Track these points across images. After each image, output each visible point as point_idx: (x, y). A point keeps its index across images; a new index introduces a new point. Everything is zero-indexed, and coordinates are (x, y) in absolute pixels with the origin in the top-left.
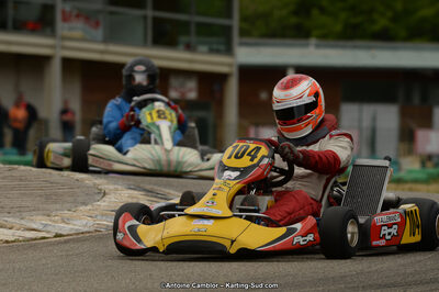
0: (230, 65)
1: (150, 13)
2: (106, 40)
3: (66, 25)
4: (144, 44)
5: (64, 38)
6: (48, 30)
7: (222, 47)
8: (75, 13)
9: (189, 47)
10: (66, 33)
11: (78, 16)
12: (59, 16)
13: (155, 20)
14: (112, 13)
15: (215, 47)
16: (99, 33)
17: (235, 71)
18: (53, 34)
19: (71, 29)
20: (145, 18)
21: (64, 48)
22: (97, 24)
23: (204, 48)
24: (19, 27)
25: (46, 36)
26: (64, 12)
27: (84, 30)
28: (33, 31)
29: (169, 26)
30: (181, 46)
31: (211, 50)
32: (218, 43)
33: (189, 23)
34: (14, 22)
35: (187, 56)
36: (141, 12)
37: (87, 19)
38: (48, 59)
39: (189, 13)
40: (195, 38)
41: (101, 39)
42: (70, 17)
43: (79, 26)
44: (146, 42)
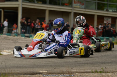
1: (97, 1)
2: (85, 8)
3: (75, 4)
4: (95, 9)
5: (74, 8)
6: (71, 6)
8: (78, 1)
9: (107, 10)
10: (75, 6)
11: (78, 2)
12: (73, 2)
13: (98, 3)
15: (114, 10)
16: (84, 6)
18: (72, 7)
19: (76, 5)
20: (96, 2)
21: (74, 10)
22: (83, 4)
23: (111, 10)
24: (63, 5)
25: (70, 7)
27: (80, 6)
28: (67, 6)
29: (102, 5)
30: (105, 10)
31: (113, 11)
32: (115, 9)
33: (107, 4)
34: (62, 3)
35: (106, 12)
36: (95, 1)
37: (80, 3)
38: (70, 12)
39: (107, 2)
40: (109, 8)
41: (84, 8)
42: (76, 2)
43: (79, 4)
44: (96, 9)
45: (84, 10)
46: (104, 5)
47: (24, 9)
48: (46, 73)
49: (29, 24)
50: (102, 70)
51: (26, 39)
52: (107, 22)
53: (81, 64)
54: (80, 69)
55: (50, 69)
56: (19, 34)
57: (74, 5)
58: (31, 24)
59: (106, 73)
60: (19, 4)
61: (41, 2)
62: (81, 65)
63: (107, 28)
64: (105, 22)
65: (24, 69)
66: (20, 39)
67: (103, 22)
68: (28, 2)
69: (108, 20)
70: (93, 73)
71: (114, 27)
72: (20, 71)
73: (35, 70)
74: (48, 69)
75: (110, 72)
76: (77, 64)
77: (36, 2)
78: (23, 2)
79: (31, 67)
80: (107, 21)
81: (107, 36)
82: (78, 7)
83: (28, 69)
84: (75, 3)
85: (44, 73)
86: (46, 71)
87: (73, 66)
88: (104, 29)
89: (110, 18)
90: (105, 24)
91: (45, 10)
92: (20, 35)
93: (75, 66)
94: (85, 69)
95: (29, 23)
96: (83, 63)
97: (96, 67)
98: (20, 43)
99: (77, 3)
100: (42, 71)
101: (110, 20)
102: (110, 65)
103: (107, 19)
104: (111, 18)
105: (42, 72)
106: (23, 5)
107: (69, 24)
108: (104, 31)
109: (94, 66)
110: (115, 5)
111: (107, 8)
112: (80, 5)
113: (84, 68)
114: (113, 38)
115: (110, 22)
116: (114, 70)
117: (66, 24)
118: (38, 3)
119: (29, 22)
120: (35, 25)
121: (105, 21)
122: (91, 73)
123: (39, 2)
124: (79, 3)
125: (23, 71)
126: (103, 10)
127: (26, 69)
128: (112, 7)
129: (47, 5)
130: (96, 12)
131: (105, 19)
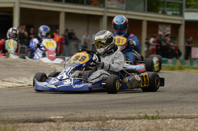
0: (181, 20)
2: (126, 10)
3: (109, 3)
4: (144, 11)
5: (108, 8)
6: (102, 5)
7: (178, 13)
9: (164, 13)
10: (109, 6)
15: (175, 13)
16: (124, 5)
17: (183, 23)
18: (104, 7)
19: (112, 4)
21: (108, 12)
22: (123, 2)
23: (170, 13)
24: (89, 3)
25: (100, 7)
27: (117, 4)
28: (95, 5)
29: (155, 4)
30: (160, 12)
31: (173, 14)
32: (177, 11)
33: (164, 2)
34: (87, 1)
35: (163, 16)
40: (166, 9)
41: (124, 8)
43: (115, 3)
44: (144, 10)
45: (125, 12)
46: (158, 4)
47: (23, 11)
48: (61, 119)
49: (32, 36)
50: (156, 115)
51: (26, 63)
52: (164, 33)
53: (120, 103)
54: (118, 113)
55: (68, 113)
57: (108, 4)
59: (162, 119)
60: (14, 3)
62: (120, 106)
64: (160, 33)
65: (24, 114)
66: (17, 62)
67: (157, 32)
69: (164, 29)
70: (141, 120)
71: (176, 42)
72: (18, 116)
73: (42, 115)
74: (64, 113)
75: (170, 118)
76: (114, 104)
79: (36, 109)
82: (115, 6)
83: (30, 113)
84: (109, 0)
85: (58, 119)
86: (61, 116)
87: (106, 108)
89: (168, 26)
91: (58, 13)
93: (111, 108)
94: (126, 113)
95: (31, 34)
96: (123, 103)
97: (145, 110)
98: (17, 68)
100: (54, 116)
101: (168, 29)
102: (168, 105)
103: (163, 27)
104: (170, 26)
105: (54, 118)
106: (21, 3)
108: (159, 48)
109: (142, 108)
110: (177, 3)
111: (163, 9)
113: (125, 111)
114: (174, 59)
115: (169, 33)
116: (176, 115)
119: (32, 32)
121: (161, 31)
122: (137, 119)
125: (22, 116)
126: (156, 11)
127: (27, 113)
128: (172, 7)
129: (62, 3)
130: (145, 16)
131: (161, 27)
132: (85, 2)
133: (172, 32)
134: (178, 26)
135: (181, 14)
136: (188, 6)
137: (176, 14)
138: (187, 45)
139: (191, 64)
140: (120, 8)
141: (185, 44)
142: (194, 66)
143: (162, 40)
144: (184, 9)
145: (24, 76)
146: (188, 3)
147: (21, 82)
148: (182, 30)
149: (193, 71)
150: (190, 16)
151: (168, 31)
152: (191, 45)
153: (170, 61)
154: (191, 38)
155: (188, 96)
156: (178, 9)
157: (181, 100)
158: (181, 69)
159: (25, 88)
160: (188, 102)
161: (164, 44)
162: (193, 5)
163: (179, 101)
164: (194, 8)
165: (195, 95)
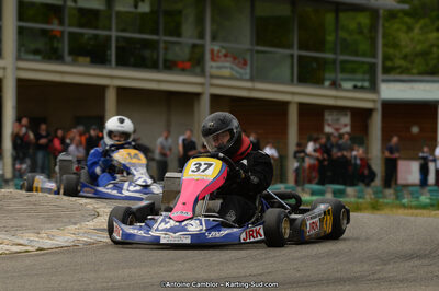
0: (374, 101)
1: (296, 52)
2: (252, 79)
3: (214, 64)
4: (291, 82)
5: (212, 77)
6: (198, 70)
7: (366, 84)
8: (224, 51)
9: (335, 85)
10: (215, 72)
11: (226, 56)
12: (208, 56)
13: (300, 57)
14: (258, 52)
15: (359, 84)
16: (248, 70)
17: (379, 107)
18: (203, 73)
19: (218, 67)
20: (292, 56)
21: (212, 85)
22: (245, 63)
23: (348, 85)
24: (170, 66)
25: (196, 75)
26: (212, 51)
27: (232, 69)
28: (183, 70)
29: (315, 65)
30: (327, 83)
31: (355, 87)
32: (363, 80)
33: (334, 61)
34: (165, 61)
35: (333, 93)
36: (287, 52)
37: (235, 58)
38: (198, 95)
39: (335, 53)
40: (340, 76)
41: (248, 77)
42: (218, 57)
43: (228, 64)
44: (292, 80)
45: (249, 85)
46: (323, 64)
47: (23, 86)
49: (43, 141)
51: (32, 199)
52: (337, 130)
56: (7, 181)
57: (211, 67)
58: (51, 141)
60: (4, 68)
61: (88, 59)
63: (334, 150)
64: (328, 129)
66: (11, 198)
67: (321, 129)
68: (38, 57)
69: (338, 120)
77: (68, 58)
78: (19, 58)
80: (337, 126)
81: (338, 183)
82: (227, 72)
84: (213, 59)
88: (325, 156)
89: (346, 115)
90: (329, 136)
91: (102, 89)
92: (11, 183)
95: (42, 137)
98: (12, 211)
99: (223, 58)
101: (346, 120)
103: (335, 117)
104: (349, 113)
106: (19, 69)
107: (194, 139)
108: (326, 163)
110: (363, 63)
111: (332, 76)
112: (234, 66)
114: (361, 186)
115: (348, 129)
117: (184, 140)
118: (74, 62)
119: (44, 133)
120: (68, 145)
121: (329, 125)
123: (81, 59)
124: (229, 59)
126: (319, 82)
128: (353, 71)
129: (111, 68)
130: (293, 93)
131: (328, 117)
132: (161, 64)
133: (353, 127)
134: (368, 113)
135: (374, 88)
136: (386, 70)
137: (362, 88)
138: (387, 154)
139: (398, 198)
140: (238, 76)
141: (383, 153)
142: (405, 201)
143: (332, 146)
144: (380, 76)
145: (27, 228)
146: (389, 64)
147: (21, 242)
148: (376, 123)
149: (401, 211)
150: (393, 91)
151: (345, 125)
152: (396, 155)
153: (350, 190)
154: (395, 140)
155: (391, 266)
156: (367, 77)
157: (376, 276)
158: (375, 207)
159: (31, 256)
160: (390, 281)
161: (336, 153)
162: (400, 67)
163: (371, 277)
164: (401, 73)
165: (407, 263)
